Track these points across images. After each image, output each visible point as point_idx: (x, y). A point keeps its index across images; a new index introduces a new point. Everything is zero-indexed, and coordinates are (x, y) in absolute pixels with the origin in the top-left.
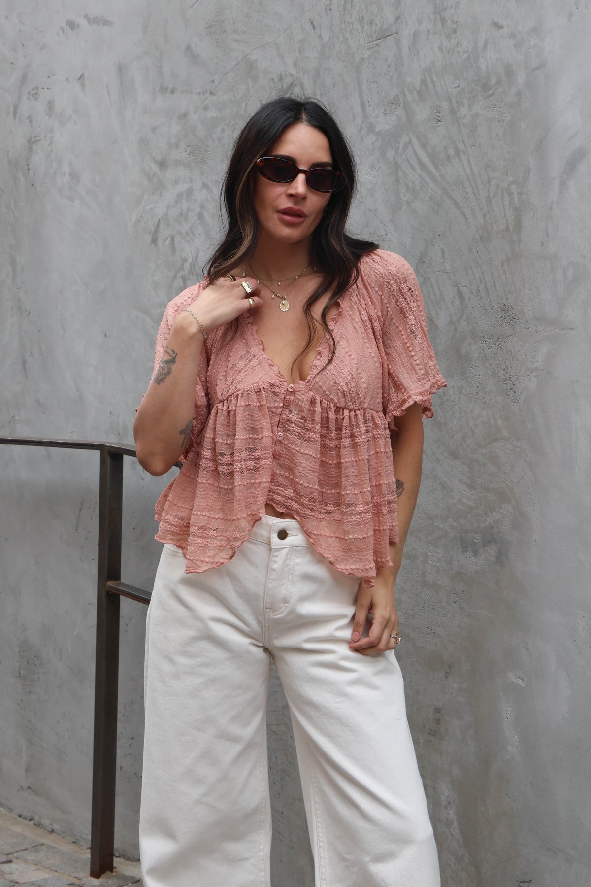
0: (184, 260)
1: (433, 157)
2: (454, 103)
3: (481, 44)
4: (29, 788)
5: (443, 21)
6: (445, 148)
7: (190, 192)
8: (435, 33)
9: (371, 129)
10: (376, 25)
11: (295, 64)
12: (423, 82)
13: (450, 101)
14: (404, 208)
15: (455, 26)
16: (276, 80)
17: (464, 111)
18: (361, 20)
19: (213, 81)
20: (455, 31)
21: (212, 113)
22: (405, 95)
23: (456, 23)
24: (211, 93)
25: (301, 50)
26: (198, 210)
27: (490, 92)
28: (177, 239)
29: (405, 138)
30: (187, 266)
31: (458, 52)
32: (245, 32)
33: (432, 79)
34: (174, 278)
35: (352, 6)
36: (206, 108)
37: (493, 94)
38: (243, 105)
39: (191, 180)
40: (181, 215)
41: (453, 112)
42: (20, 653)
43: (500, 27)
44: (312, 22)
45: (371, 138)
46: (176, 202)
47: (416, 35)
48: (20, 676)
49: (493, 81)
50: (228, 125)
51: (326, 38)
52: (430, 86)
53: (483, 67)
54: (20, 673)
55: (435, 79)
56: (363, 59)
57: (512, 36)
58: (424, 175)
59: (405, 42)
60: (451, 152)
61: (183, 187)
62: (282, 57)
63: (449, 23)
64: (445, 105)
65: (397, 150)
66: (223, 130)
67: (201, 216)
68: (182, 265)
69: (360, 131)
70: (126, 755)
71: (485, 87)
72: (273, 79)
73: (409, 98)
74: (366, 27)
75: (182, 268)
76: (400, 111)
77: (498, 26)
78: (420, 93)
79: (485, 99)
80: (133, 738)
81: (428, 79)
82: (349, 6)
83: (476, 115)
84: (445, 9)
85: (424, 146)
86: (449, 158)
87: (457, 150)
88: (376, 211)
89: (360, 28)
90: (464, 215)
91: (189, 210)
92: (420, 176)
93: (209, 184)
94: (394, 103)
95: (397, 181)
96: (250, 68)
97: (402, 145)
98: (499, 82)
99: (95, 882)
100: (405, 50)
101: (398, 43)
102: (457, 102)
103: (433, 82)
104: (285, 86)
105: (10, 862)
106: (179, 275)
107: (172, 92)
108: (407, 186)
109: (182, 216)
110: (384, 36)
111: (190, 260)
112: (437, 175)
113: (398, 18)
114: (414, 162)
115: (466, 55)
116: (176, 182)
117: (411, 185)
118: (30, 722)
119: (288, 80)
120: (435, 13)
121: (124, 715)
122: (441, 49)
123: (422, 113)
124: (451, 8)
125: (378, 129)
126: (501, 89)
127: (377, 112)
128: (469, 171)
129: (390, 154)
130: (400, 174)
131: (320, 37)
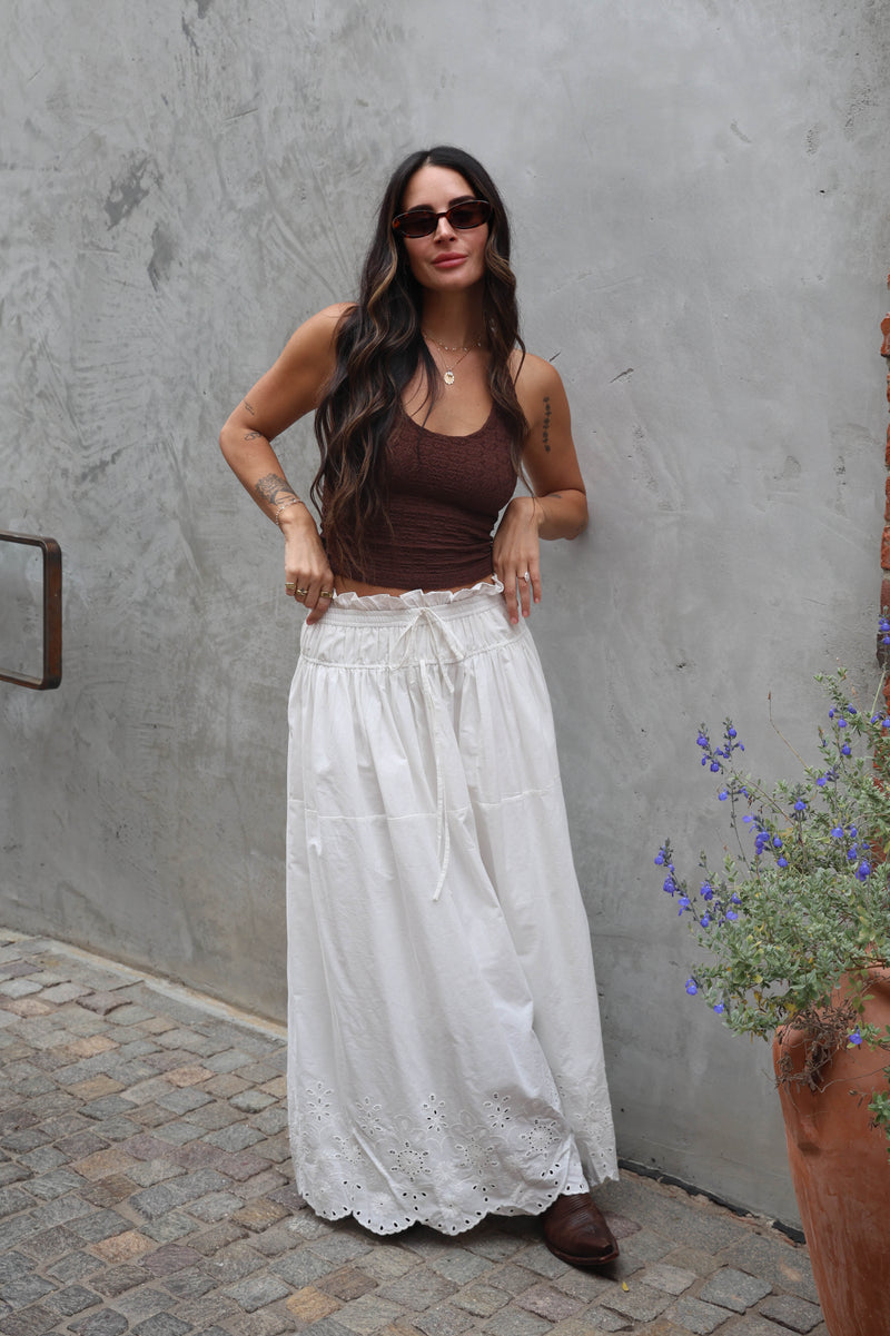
0: (33, 340)
1: (298, 235)
2: (319, 181)
3: (345, 122)
5: (305, 98)
6: (311, 226)
7: (36, 271)
8: (296, 111)
9: (232, 206)
10: (234, 101)
11: (147, 141)
12: (286, 160)
13: (315, 178)
14: (269, 285)
15: (317, 103)
16: (128, 156)
17: (329, 188)
18: (217, 97)
19: (58, 157)
20: (317, 108)
21: (58, 190)
22: (266, 173)
23: (318, 100)
24: (56, 169)
25: (153, 126)
26: (46, 289)
27: (356, 170)
28: (24, 319)
29: (268, 216)
30: (36, 346)
31: (322, 129)
32: (90, 107)
33: (295, 157)
34: (23, 359)
35: (207, 83)
36: (51, 185)
37: (359, 172)
38: (92, 183)
39: (37, 259)
40: (27, 294)
41: (317, 189)
43: (366, 105)
44: (164, 98)
45: (232, 216)
46: (22, 282)
47: (276, 112)
49: (360, 159)
50: (76, 202)
51: (180, 115)
52: (293, 163)
53: (348, 144)
55: (298, 156)
56: (221, 136)
57: (378, 113)
58: (289, 252)
59: (266, 118)
60: (317, 229)
61: (28, 266)
62: (133, 133)
63: (311, 99)
64: (310, 183)
65: (261, 226)
66: (71, 208)
67: (49, 295)
68: (31, 345)
69: (220, 208)
71: (351, 165)
72: (124, 156)
73: (272, 175)
74: (223, 105)
75: (31, 349)
76: (262, 189)
77: (362, 104)
78: (282, 170)
79: (352, 175)
81: (291, 156)
82: (203, 82)
83: (343, 192)
84: (307, 86)
85: (288, 223)
86: (315, 236)
87: (323, 228)
88: (239, 288)
89: (216, 104)
90: (332, 291)
91: (35, 289)
92: (286, 254)
93: (58, 263)
94: (255, 180)
95: (262, 258)
96: (98, 143)
97: (265, 223)
98: (365, 160)
100: (266, 127)
101: (258, 119)
102: (322, 180)
103: (297, 160)
104: (137, 163)
106: (28, 356)
107: (12, 168)
108: (271, 263)
109: (29, 296)
110: (242, 112)
111: (39, 340)
112: (303, 252)
113: (257, 94)
114: (279, 240)
115: (330, 133)
116: (21, 261)
117: (275, 262)
119: (140, 157)
120: (296, 89)
122: (303, 126)
123: (285, 191)
124: (313, 85)
125: (239, 206)
126: (367, 167)
127: (237, 189)
128: (336, 249)
129: (253, 231)
130: (265, 252)
131: (173, 113)
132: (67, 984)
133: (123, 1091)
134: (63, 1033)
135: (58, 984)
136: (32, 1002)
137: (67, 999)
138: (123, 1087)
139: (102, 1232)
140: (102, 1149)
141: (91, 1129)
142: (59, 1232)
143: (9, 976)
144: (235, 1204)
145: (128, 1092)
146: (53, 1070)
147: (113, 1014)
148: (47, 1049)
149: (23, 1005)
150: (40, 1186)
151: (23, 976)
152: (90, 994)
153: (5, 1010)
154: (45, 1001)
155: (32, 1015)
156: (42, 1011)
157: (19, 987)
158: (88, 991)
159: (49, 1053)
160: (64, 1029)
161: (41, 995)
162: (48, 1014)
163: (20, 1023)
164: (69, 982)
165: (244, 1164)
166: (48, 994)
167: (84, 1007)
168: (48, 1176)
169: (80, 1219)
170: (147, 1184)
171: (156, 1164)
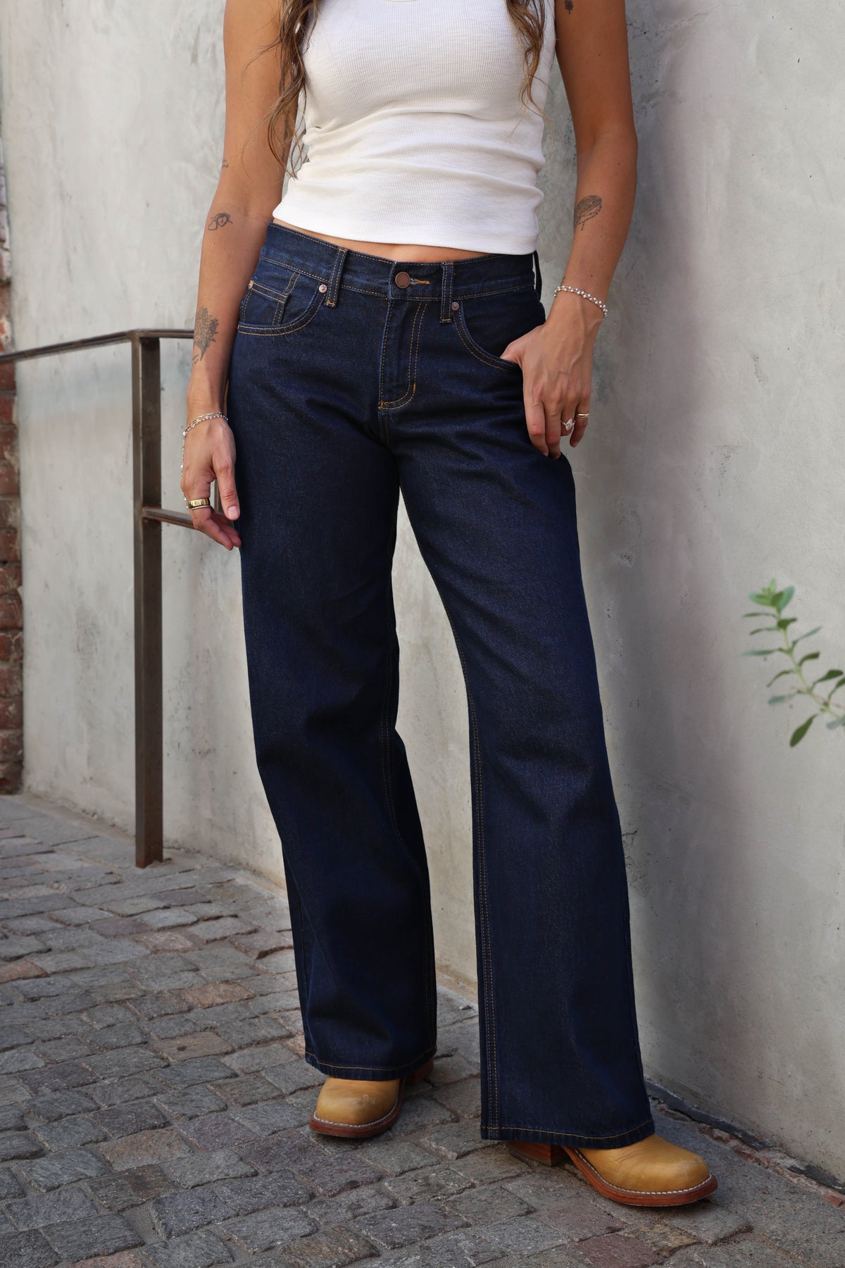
4: (91, 778)
42: (77, 622)
48: (79, 650)
54: (78, 646)
70: (183, 729)
80: (189, 708)
99: (140, 871)
105: (52, 852)
118: (90, 701)
121: (180, 682)
132: (230, 919)
133: (227, 1053)
134: (191, 974)
135: (218, 918)
136: (175, 935)
137: (218, 937)
138: (230, 1049)
139: (90, 1245)
140: (154, 1127)
141: (155, 1099)
142: (28, 1240)
143: (162, 905)
144: (302, 1228)
145: (235, 1055)
146: (151, 1019)
147: (265, 960)
148: (161, 992)
149: (161, 938)
150: (41, 1171)
151: (182, 906)
152: (250, 933)
153: (137, 941)
154: (191, 937)
155: (164, 950)
156: (179, 947)
157: (172, 917)
158: (249, 929)
159: (158, 996)
160: (197, 970)
161: (192, 929)
162: (185, 951)
163: (146, 957)
164: (235, 916)
165: (341, 1171)
166: (198, 930)
167: (236, 948)
168: (61, 1156)
169: (70, 1223)
170: (191, 1183)
171: (219, 1157)
